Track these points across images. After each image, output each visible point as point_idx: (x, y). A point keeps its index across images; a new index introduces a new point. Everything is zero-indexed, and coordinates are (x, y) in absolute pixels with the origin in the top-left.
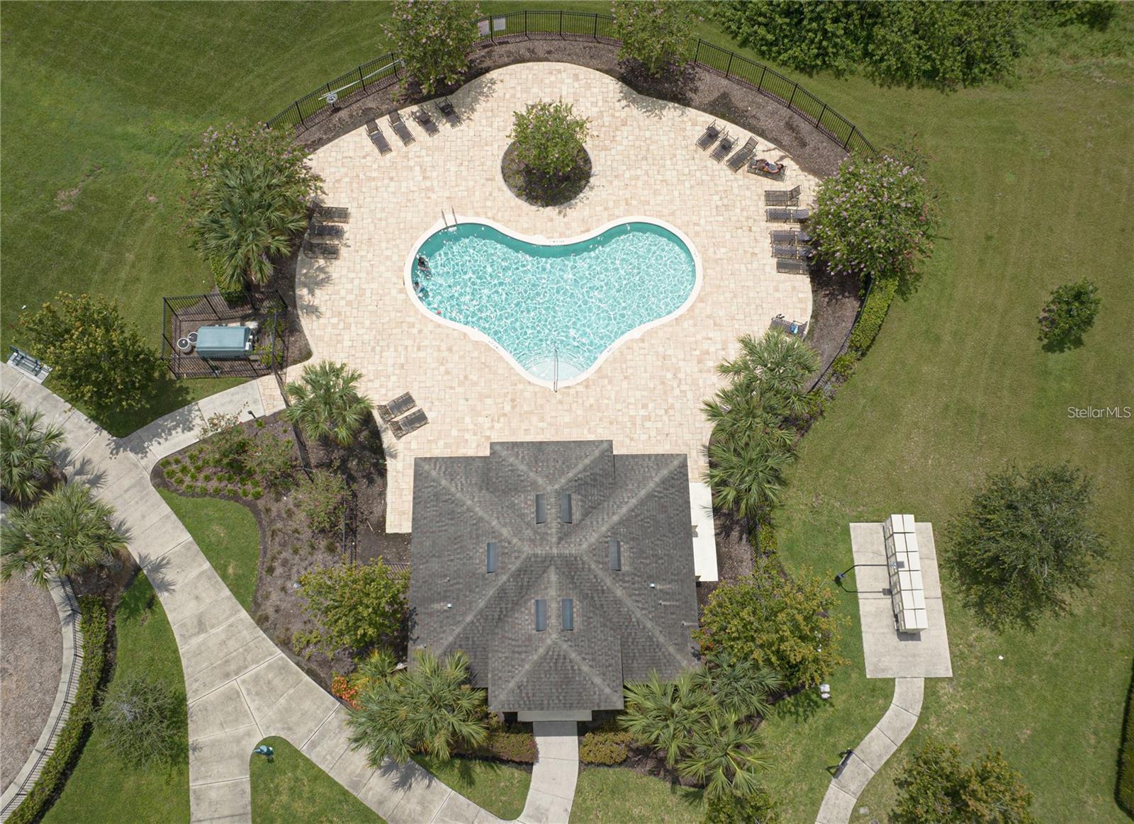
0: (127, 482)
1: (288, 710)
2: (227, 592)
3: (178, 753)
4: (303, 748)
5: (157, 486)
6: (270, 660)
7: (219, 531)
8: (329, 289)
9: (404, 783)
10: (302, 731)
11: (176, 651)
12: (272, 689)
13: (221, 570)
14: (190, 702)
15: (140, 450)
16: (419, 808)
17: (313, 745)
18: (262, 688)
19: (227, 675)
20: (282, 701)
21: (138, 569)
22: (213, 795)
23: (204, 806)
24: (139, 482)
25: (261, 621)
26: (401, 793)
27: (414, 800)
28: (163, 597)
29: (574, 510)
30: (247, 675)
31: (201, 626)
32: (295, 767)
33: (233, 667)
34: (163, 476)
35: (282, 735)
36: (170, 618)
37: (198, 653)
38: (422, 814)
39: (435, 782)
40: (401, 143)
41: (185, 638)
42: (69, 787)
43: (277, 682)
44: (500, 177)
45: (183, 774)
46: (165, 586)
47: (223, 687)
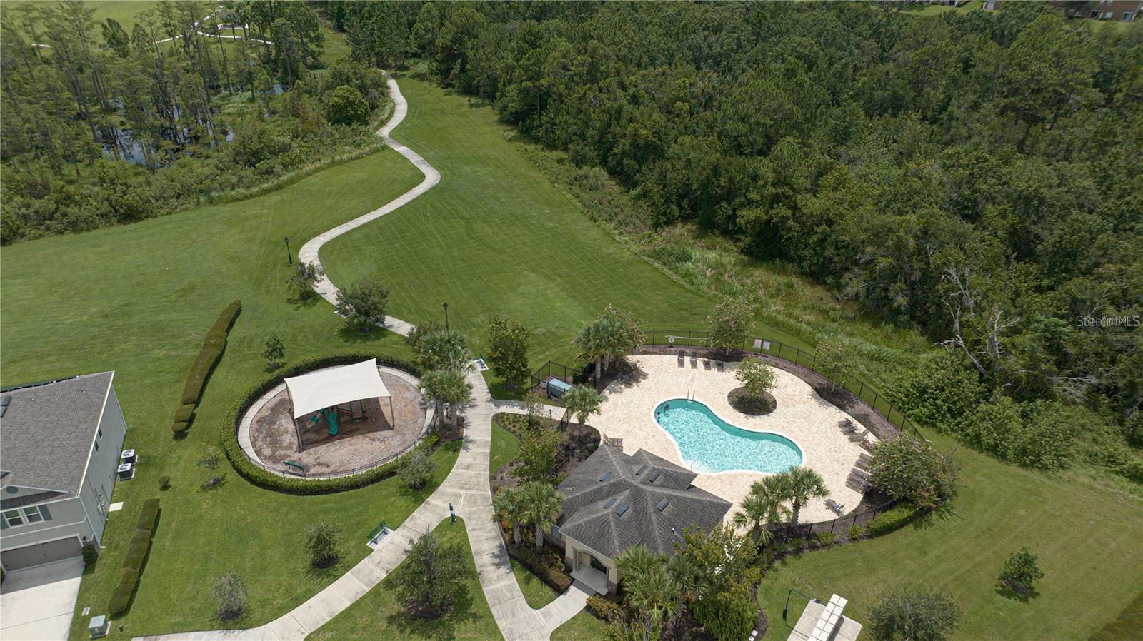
0: (483, 412)
1: (475, 512)
2: (488, 463)
3: (419, 501)
4: (468, 528)
5: (493, 419)
6: (484, 493)
7: (503, 444)
8: (618, 395)
9: (498, 565)
10: (473, 522)
11: (450, 470)
12: (475, 502)
13: (492, 455)
14: (440, 488)
15: (498, 406)
16: (496, 578)
17: (474, 530)
18: (472, 500)
19: (462, 488)
20: (475, 508)
21: (462, 438)
22: (419, 521)
23: (412, 523)
24: (487, 415)
25: (493, 478)
26: (494, 567)
27: (496, 574)
28: (462, 451)
29: (658, 479)
30: (470, 492)
31: (468, 467)
32: (459, 532)
33: (467, 486)
34: (498, 418)
35: (464, 519)
36: (459, 458)
37: (458, 475)
38: (495, 581)
39: (512, 574)
40: (690, 367)
41: (458, 468)
42: (370, 487)
43: (479, 501)
44: (727, 394)
45: (415, 508)
46: (466, 449)
47: (456, 490)
